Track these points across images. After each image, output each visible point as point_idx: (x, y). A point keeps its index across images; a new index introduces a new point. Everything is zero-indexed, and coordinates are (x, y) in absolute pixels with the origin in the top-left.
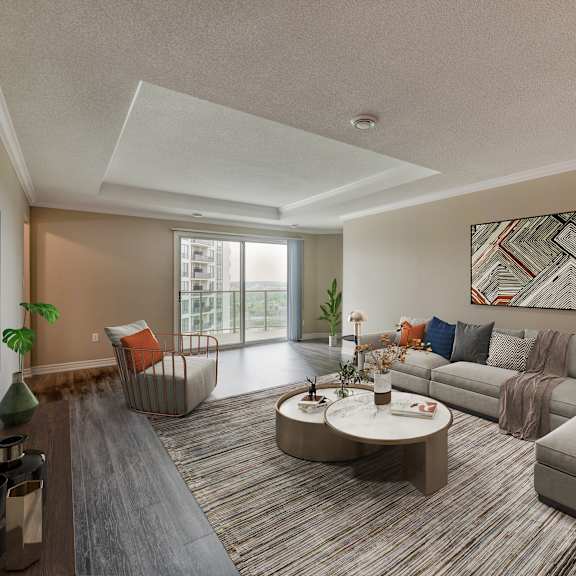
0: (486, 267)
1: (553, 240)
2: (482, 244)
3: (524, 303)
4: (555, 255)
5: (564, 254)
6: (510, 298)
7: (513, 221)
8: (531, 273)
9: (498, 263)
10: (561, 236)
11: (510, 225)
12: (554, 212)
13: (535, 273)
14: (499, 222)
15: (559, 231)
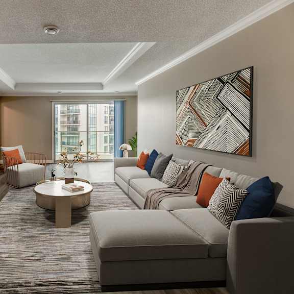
0: (183, 119)
1: (217, 97)
2: (181, 103)
3: (201, 146)
4: (218, 109)
5: (223, 108)
6: (194, 142)
7: (196, 85)
8: (204, 123)
9: (189, 116)
10: (221, 95)
11: (195, 88)
12: (218, 76)
13: (207, 124)
14: (189, 88)
15: (221, 90)
